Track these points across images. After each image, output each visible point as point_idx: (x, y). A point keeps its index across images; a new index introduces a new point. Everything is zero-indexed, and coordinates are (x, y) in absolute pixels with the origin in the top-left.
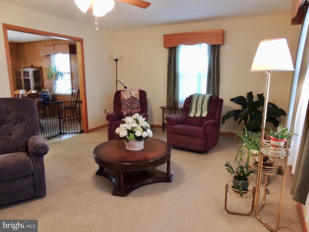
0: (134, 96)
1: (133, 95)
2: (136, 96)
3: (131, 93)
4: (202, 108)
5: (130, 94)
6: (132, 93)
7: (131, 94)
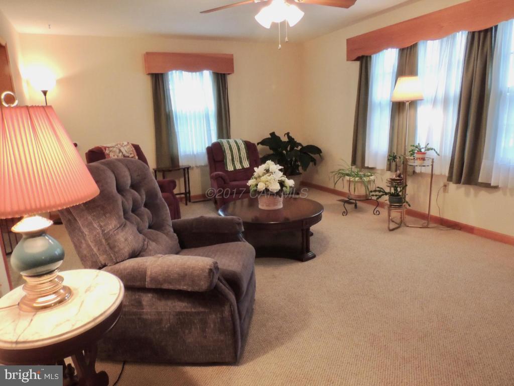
0: (127, 154)
1: (124, 153)
2: (131, 154)
3: (120, 151)
4: (240, 158)
5: (119, 153)
6: (122, 149)
7: (123, 153)
